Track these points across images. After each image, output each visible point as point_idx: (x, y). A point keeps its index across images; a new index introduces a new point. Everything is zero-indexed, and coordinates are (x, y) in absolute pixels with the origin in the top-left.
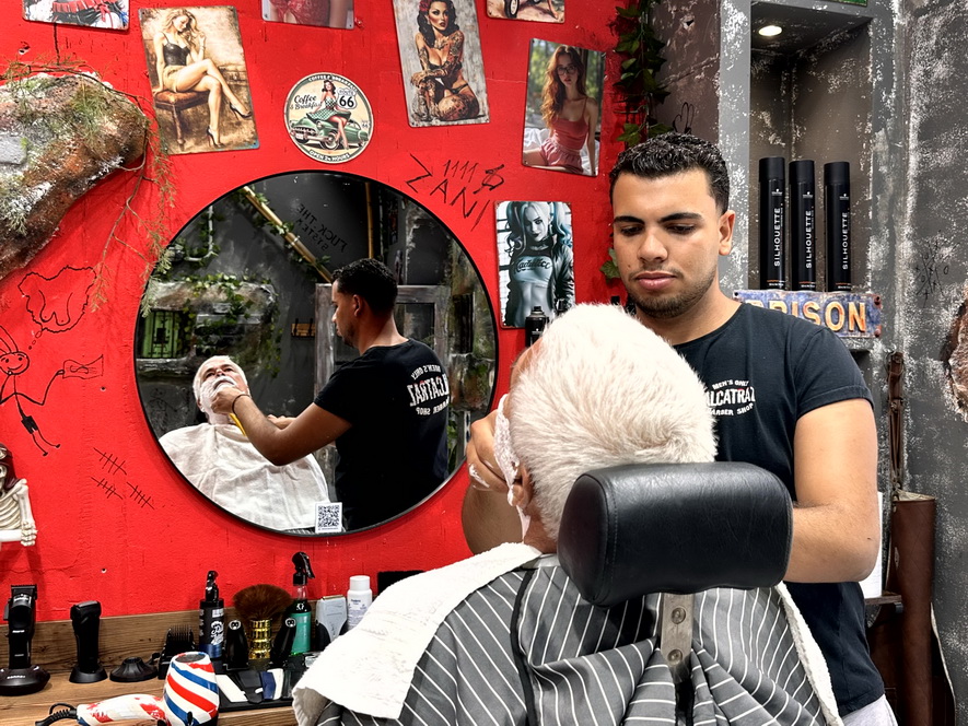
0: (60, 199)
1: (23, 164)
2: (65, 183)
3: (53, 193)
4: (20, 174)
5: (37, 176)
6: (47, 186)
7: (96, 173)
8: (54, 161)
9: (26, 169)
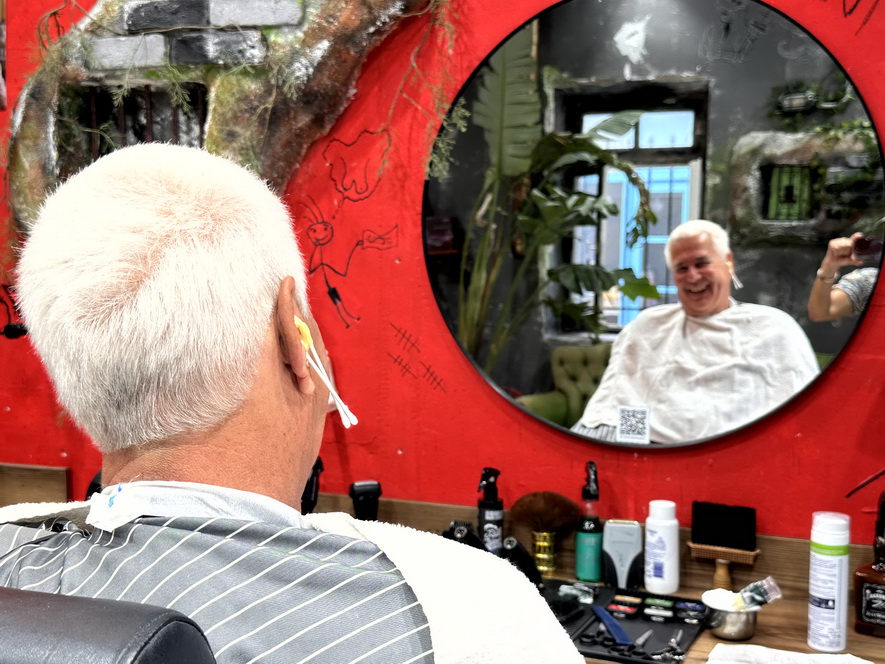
0: (340, 57)
1: (300, 24)
2: (343, 39)
3: (333, 52)
4: (300, 34)
5: (315, 35)
6: (325, 45)
7: (374, 24)
8: (331, 16)
9: (306, 27)
